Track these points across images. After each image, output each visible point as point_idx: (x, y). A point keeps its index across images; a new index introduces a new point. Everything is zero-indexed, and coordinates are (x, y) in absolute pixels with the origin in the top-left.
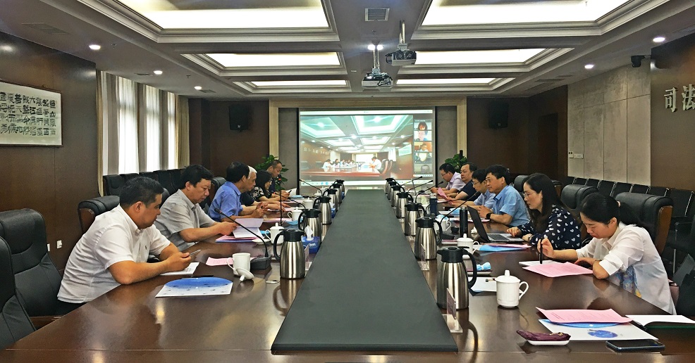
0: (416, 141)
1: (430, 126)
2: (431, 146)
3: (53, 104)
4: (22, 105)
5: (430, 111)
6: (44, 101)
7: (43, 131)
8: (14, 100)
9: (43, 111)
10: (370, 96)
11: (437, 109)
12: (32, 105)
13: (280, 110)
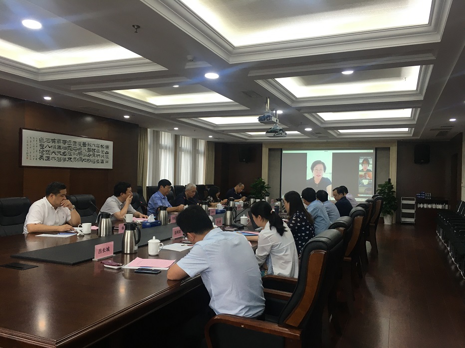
0: (361, 171)
1: (371, 161)
2: (372, 174)
3: (107, 147)
4: (87, 147)
5: (372, 151)
6: (102, 146)
7: (100, 161)
8: (82, 145)
9: (100, 151)
10: (325, 141)
11: (376, 150)
12: (94, 148)
13: (270, 150)
